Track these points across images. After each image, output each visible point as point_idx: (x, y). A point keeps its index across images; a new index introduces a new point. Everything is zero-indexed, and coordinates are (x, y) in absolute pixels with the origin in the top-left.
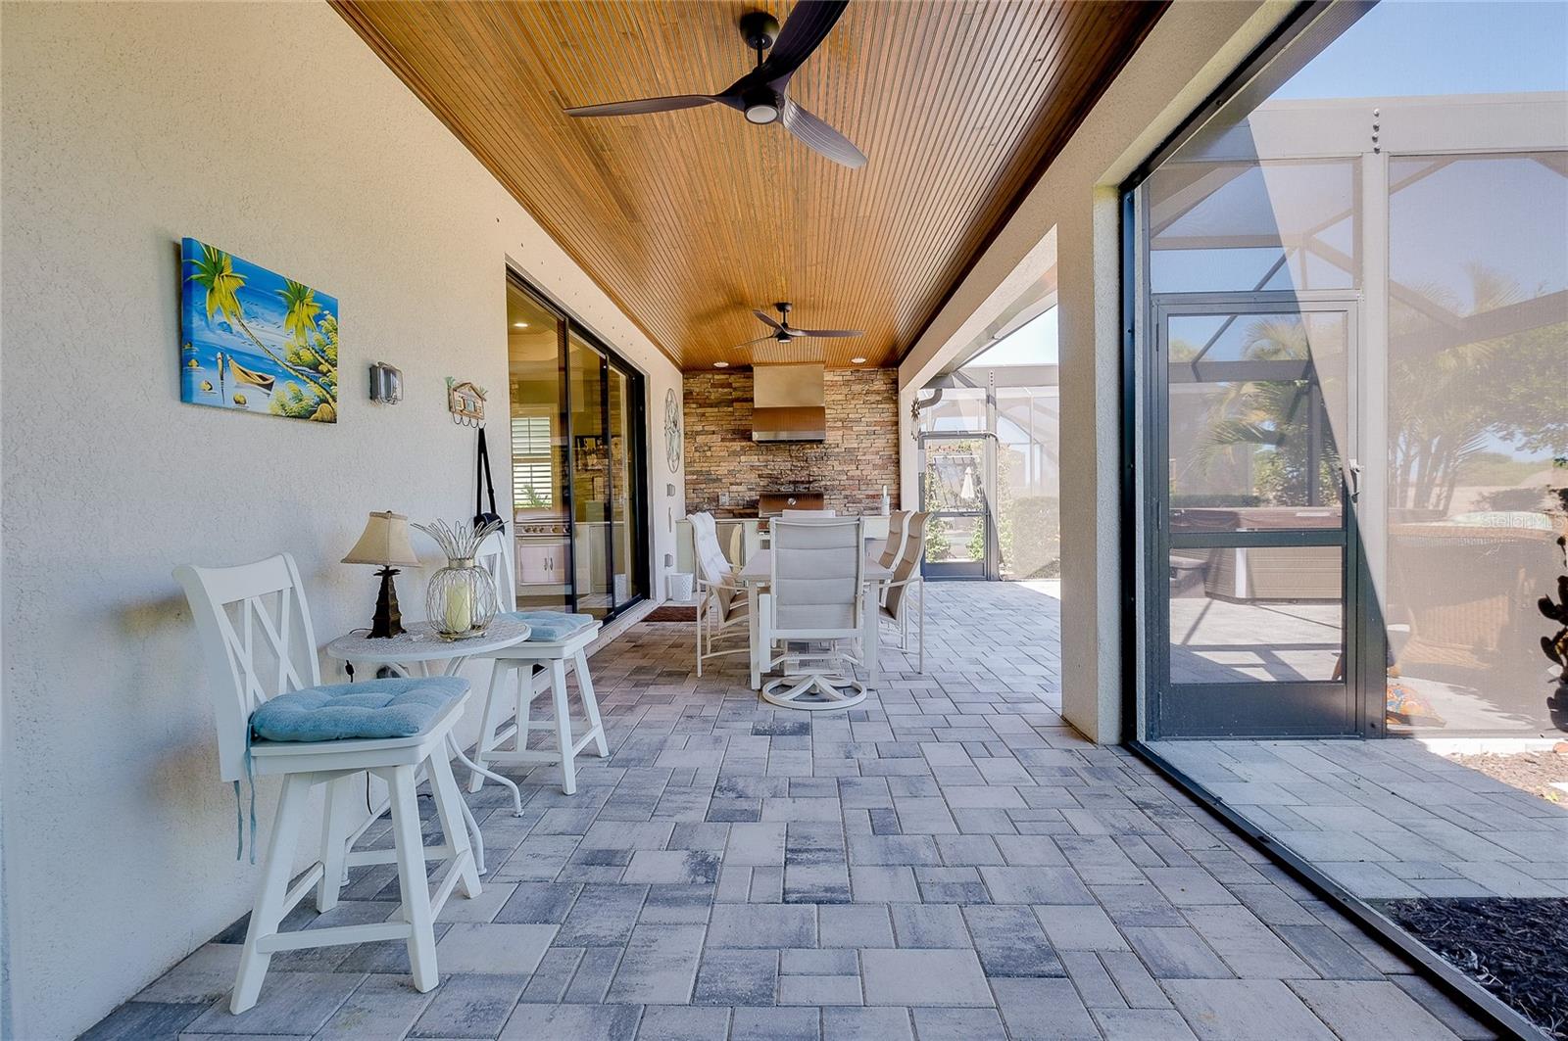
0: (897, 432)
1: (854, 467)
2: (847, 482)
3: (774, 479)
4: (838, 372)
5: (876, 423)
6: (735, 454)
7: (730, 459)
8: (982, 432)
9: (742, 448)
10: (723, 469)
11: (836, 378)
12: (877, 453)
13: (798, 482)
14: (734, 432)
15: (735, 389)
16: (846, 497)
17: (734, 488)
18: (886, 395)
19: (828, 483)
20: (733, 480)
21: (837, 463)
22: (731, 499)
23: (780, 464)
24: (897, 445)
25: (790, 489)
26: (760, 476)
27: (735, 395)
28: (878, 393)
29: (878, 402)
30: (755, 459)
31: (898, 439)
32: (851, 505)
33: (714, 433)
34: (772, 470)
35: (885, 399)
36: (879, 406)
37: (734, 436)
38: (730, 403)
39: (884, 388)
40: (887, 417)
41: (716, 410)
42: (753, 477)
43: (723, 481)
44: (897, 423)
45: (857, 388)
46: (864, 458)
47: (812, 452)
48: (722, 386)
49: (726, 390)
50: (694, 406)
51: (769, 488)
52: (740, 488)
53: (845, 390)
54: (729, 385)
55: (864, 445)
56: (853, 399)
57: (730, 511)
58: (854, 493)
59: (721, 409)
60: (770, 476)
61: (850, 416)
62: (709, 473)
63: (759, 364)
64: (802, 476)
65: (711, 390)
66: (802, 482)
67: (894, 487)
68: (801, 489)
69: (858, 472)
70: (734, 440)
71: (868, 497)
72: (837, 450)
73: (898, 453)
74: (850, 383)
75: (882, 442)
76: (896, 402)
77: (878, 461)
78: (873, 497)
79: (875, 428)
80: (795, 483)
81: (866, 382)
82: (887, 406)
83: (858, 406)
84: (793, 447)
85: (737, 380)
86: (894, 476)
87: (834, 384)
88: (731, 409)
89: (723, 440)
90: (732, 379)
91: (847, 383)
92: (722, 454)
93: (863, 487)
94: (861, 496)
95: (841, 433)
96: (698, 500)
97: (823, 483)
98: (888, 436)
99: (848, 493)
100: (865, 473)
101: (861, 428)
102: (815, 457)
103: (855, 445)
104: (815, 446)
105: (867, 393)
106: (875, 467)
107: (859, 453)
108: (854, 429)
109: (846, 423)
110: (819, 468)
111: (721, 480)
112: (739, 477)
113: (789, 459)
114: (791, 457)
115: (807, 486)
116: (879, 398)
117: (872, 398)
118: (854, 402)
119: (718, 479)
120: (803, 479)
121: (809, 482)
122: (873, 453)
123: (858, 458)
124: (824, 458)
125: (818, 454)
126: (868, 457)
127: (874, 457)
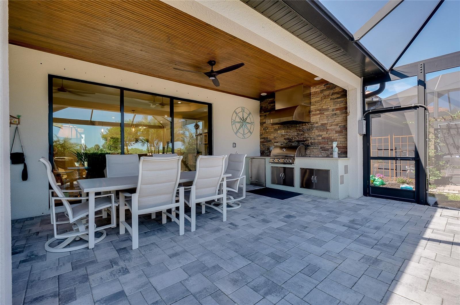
1: (325, 133)
2: (321, 141)
3: (290, 140)
5: (337, 109)
8: (413, 105)
9: (278, 127)
10: (272, 137)
12: (337, 125)
13: (299, 141)
16: (321, 148)
17: (275, 144)
19: (313, 141)
20: (275, 141)
21: (317, 131)
23: (292, 133)
26: (285, 139)
29: (338, 98)
30: (283, 132)
32: (323, 152)
34: (289, 136)
40: (341, 105)
42: (282, 139)
43: (272, 141)
45: (327, 93)
46: (330, 128)
47: (305, 127)
50: (263, 112)
55: (330, 121)
56: (325, 98)
60: (288, 139)
61: (323, 107)
62: (267, 138)
64: (301, 138)
66: (301, 141)
69: (327, 135)
72: (317, 125)
77: (337, 129)
79: (336, 112)
83: (327, 102)
84: (297, 125)
87: (316, 93)
91: (322, 91)
92: (272, 130)
95: (318, 116)
96: (264, 149)
97: (311, 141)
98: (342, 115)
99: (322, 146)
100: (330, 135)
101: (328, 113)
102: (307, 129)
103: (326, 122)
104: (308, 124)
105: (333, 94)
106: (337, 132)
107: (328, 126)
108: (325, 113)
109: (321, 111)
110: (308, 134)
111: (271, 141)
112: (278, 140)
113: (296, 131)
114: (297, 130)
115: (303, 143)
116: (338, 96)
117: (335, 96)
118: (325, 100)
119: (270, 141)
120: (301, 139)
121: (304, 141)
122: (335, 125)
123: (327, 128)
124: (311, 129)
125: (308, 128)
126: (333, 127)
127: (335, 127)
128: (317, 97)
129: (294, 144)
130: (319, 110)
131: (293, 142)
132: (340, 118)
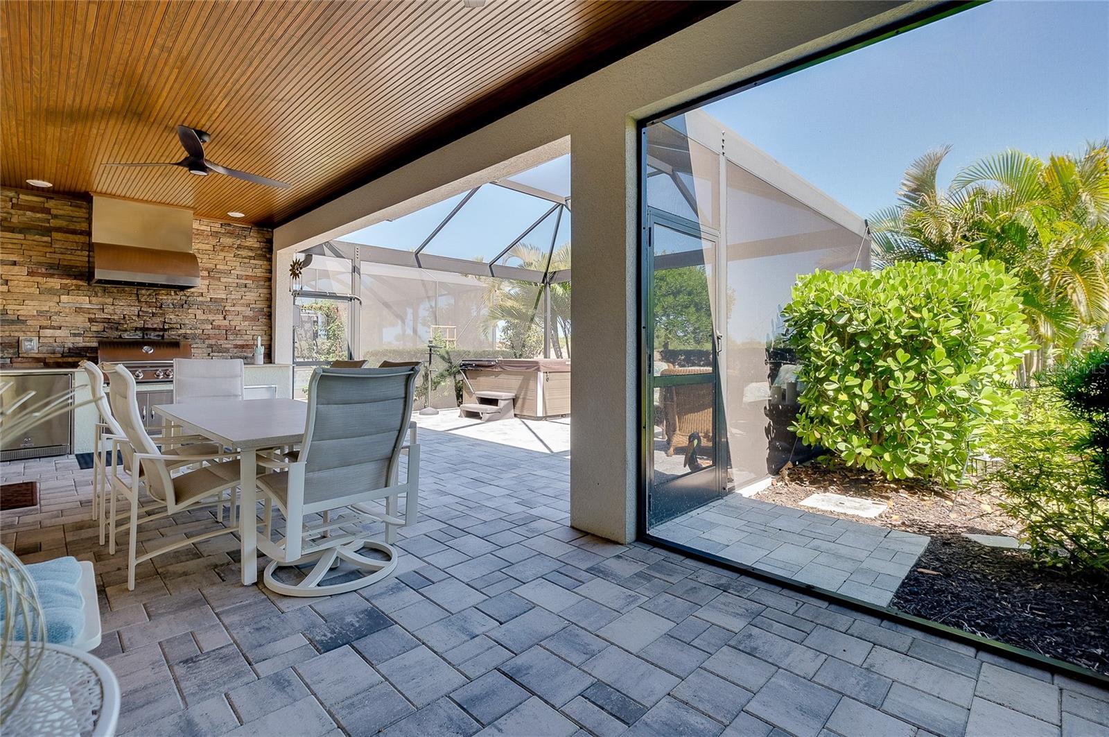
0: (270, 287)
1: (221, 317)
2: (211, 332)
3: (114, 325)
4: (206, 221)
5: (247, 277)
6: (51, 291)
7: (42, 297)
8: (349, 296)
9: (64, 287)
10: (29, 309)
11: (203, 228)
12: (248, 305)
13: (148, 329)
14: (51, 266)
15: (56, 217)
16: (210, 346)
17: (48, 332)
18: (259, 252)
19: (188, 332)
20: (45, 323)
21: (199, 312)
22: (41, 345)
23: (123, 308)
24: (270, 300)
25: (138, 336)
26: (91, 320)
27: (54, 223)
28: (251, 249)
29: (250, 258)
30: (84, 301)
31: (271, 294)
32: (215, 354)
33: (15, 263)
34: (110, 314)
35: (260, 256)
36: (252, 261)
37: (51, 271)
38: (47, 231)
39: (257, 245)
40: (260, 272)
41: (21, 236)
42: (81, 321)
43: (29, 323)
44: (270, 280)
45: (227, 241)
46: (233, 309)
47: (168, 299)
48: (33, 209)
49: (39, 215)
51: (105, 335)
52: (58, 333)
53: (214, 241)
54: (47, 211)
55: (233, 297)
56: (222, 250)
57: (37, 360)
58: (221, 342)
59: (28, 237)
60: (108, 321)
61: (218, 267)
62: (3, 312)
63: (101, 194)
64: (156, 322)
65: (12, 211)
66: (155, 330)
67: (266, 338)
68: (153, 336)
69: (226, 323)
70: (52, 276)
71: (236, 346)
72: (200, 299)
73: (270, 307)
74: (219, 235)
75: (254, 295)
76: (270, 260)
77: (249, 313)
78: (242, 347)
79: (247, 282)
80: (144, 330)
81: (238, 237)
82: (261, 263)
83: (227, 259)
84: (143, 292)
85: (60, 208)
86: (265, 328)
87: (200, 233)
88: (46, 239)
89: (30, 274)
90: (50, 204)
91: (215, 234)
92: (27, 290)
93: (231, 337)
94: (227, 346)
95: (207, 282)
97: (183, 331)
98: (261, 291)
99: (212, 342)
100: (233, 323)
101: (230, 280)
102: (173, 305)
103: (224, 296)
104: (175, 292)
105: (239, 247)
106: (245, 318)
107: (227, 304)
108: (222, 280)
109: (212, 274)
110: (178, 315)
111: (24, 322)
112: (57, 320)
113: (137, 304)
114: (139, 301)
115: (161, 333)
116: (251, 254)
117: (244, 253)
118: (223, 254)
119: (19, 321)
120: (155, 326)
121: (164, 330)
122: (243, 305)
123: (226, 308)
124: (186, 306)
125: (175, 301)
126: (237, 308)
127: (243, 309)
128: (203, 241)
129: (128, 336)
130: (206, 270)
131: (126, 330)
132: (253, 294)
